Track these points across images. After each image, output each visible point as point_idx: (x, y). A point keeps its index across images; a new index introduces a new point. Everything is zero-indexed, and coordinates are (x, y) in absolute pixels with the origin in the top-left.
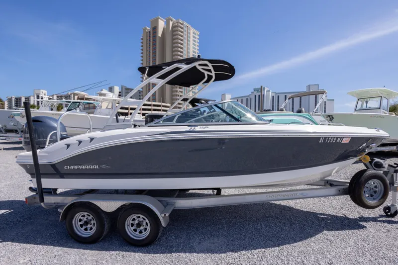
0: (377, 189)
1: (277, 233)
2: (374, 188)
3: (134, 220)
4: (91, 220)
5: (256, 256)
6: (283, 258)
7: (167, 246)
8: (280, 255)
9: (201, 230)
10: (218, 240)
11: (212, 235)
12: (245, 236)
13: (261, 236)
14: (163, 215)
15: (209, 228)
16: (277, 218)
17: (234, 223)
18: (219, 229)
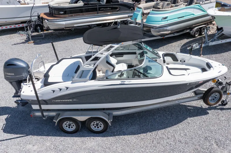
0: (217, 96)
1: (164, 120)
2: (215, 96)
3: (94, 123)
4: (71, 124)
5: (154, 134)
6: (166, 134)
7: (112, 132)
8: (164, 132)
9: (125, 122)
10: (135, 127)
11: (132, 124)
12: (148, 124)
13: (156, 123)
14: (110, 121)
15: (129, 120)
16: (165, 110)
17: (142, 116)
18: (135, 120)
